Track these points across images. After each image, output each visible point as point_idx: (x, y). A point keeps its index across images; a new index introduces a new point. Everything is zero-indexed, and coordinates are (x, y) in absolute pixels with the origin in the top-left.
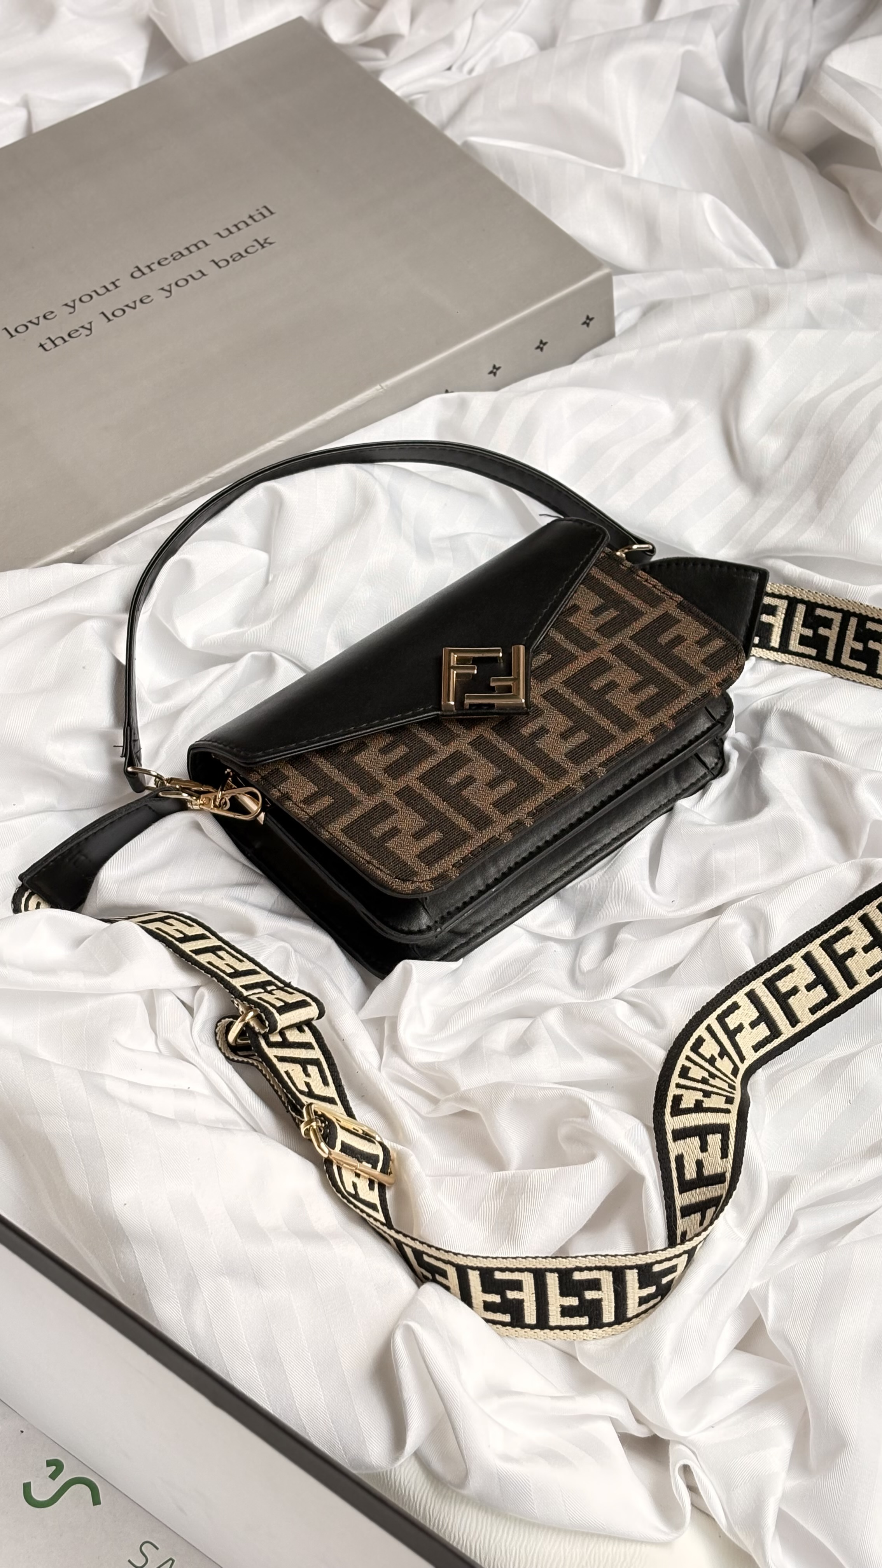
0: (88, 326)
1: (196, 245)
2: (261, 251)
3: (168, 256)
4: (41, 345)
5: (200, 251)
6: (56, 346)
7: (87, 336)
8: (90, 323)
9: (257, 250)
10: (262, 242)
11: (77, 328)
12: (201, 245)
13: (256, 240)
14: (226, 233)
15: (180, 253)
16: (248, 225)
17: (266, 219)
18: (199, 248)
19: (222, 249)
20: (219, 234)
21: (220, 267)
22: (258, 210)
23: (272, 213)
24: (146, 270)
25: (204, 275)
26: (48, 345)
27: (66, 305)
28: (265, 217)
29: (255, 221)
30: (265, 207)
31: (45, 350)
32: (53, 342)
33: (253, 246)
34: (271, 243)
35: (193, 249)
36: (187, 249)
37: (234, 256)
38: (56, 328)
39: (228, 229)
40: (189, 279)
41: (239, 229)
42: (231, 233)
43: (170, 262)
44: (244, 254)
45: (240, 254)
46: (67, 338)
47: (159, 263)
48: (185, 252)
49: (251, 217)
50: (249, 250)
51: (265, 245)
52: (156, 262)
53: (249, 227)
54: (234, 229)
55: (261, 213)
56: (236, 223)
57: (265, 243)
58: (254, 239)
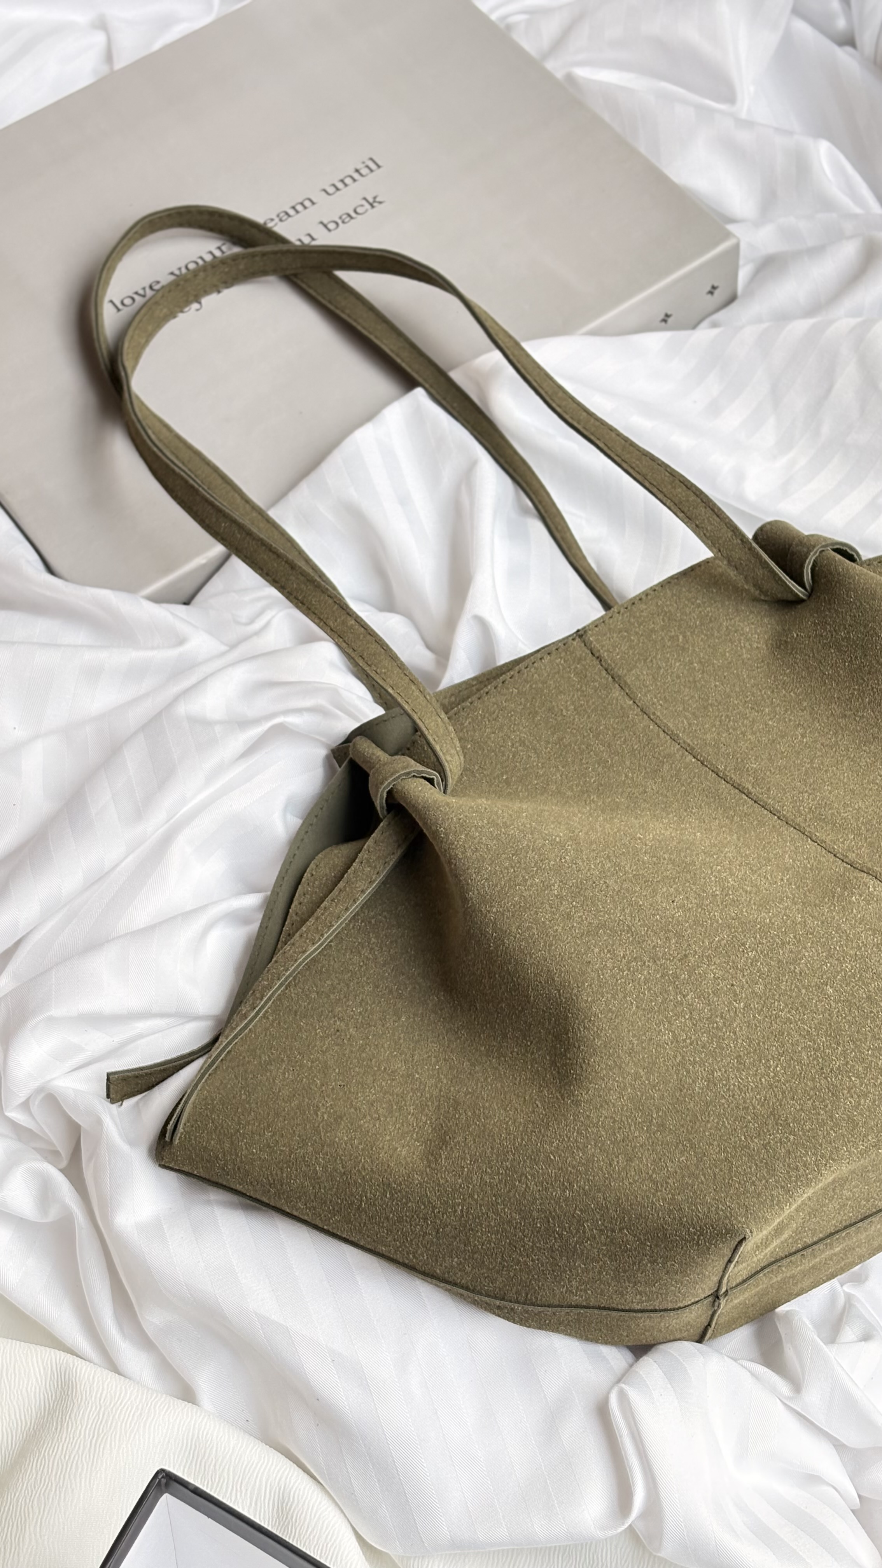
1: (302, 204)
2: (371, 211)
3: (274, 216)
5: (307, 210)
7: (197, 310)
9: (366, 211)
10: (371, 200)
12: (307, 203)
13: (365, 199)
14: (331, 190)
15: (287, 213)
16: (354, 180)
17: (374, 174)
18: (305, 208)
19: (330, 208)
20: (325, 191)
21: (329, 230)
22: (363, 163)
23: (379, 166)
28: (372, 171)
29: (361, 175)
30: (371, 159)
33: (362, 206)
34: (380, 203)
35: (299, 208)
36: (293, 208)
37: (344, 217)
39: (334, 185)
41: (346, 185)
42: (338, 189)
43: (276, 224)
44: (353, 215)
45: (349, 215)
48: (292, 212)
49: (357, 171)
50: (359, 210)
51: (375, 204)
53: (356, 183)
54: (340, 185)
55: (367, 167)
56: (341, 177)
57: (375, 201)
58: (362, 196)
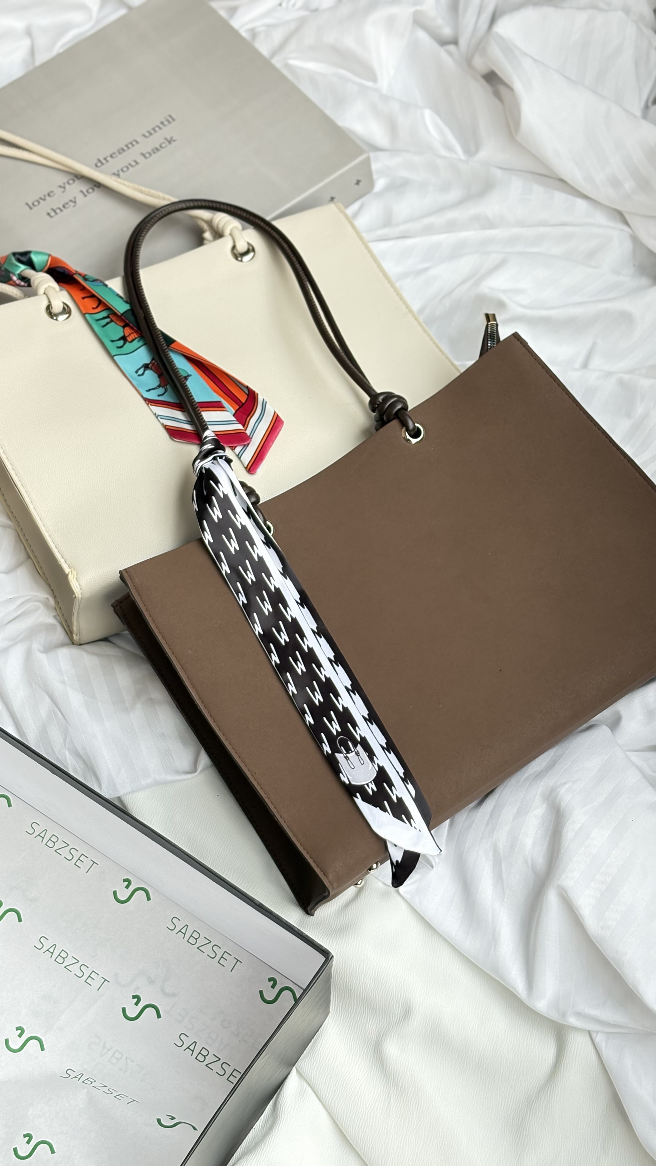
0: (73, 200)
1: (131, 143)
2: (169, 146)
3: (115, 151)
4: (48, 214)
5: (134, 147)
6: (56, 214)
8: (75, 198)
9: (167, 145)
10: (169, 140)
11: (67, 201)
12: (134, 143)
13: (166, 139)
14: (147, 134)
15: (123, 150)
16: (160, 128)
18: (133, 145)
19: (147, 145)
20: (144, 135)
21: (146, 158)
22: (165, 118)
23: (174, 120)
24: (104, 161)
25: (137, 163)
26: (52, 214)
27: (60, 187)
28: (170, 123)
29: (164, 125)
30: (170, 116)
31: (51, 217)
32: (54, 211)
33: (164, 143)
34: (174, 141)
35: (130, 146)
36: (126, 146)
37: (154, 150)
38: (55, 202)
39: (149, 132)
40: (129, 167)
41: (155, 131)
42: (151, 134)
43: (117, 157)
44: (159, 148)
45: (157, 150)
46: (62, 208)
47: (111, 156)
48: (125, 148)
49: (162, 123)
50: (163, 145)
51: (171, 142)
52: (109, 154)
53: (161, 130)
54: (152, 132)
55: (168, 121)
56: (153, 127)
57: (171, 140)
58: (164, 138)
